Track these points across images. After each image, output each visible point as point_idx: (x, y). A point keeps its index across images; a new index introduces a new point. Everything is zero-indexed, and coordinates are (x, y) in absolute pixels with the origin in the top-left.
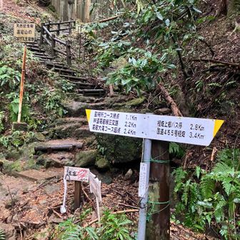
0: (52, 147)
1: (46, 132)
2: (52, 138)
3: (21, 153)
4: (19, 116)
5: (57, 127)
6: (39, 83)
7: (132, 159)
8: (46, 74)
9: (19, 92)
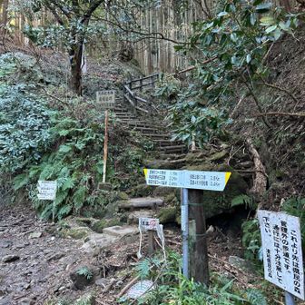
0: (134, 205)
1: (128, 191)
2: (134, 197)
3: (106, 212)
4: (104, 176)
5: (139, 186)
6: (122, 144)
7: (212, 215)
8: (128, 134)
9: (103, 154)
